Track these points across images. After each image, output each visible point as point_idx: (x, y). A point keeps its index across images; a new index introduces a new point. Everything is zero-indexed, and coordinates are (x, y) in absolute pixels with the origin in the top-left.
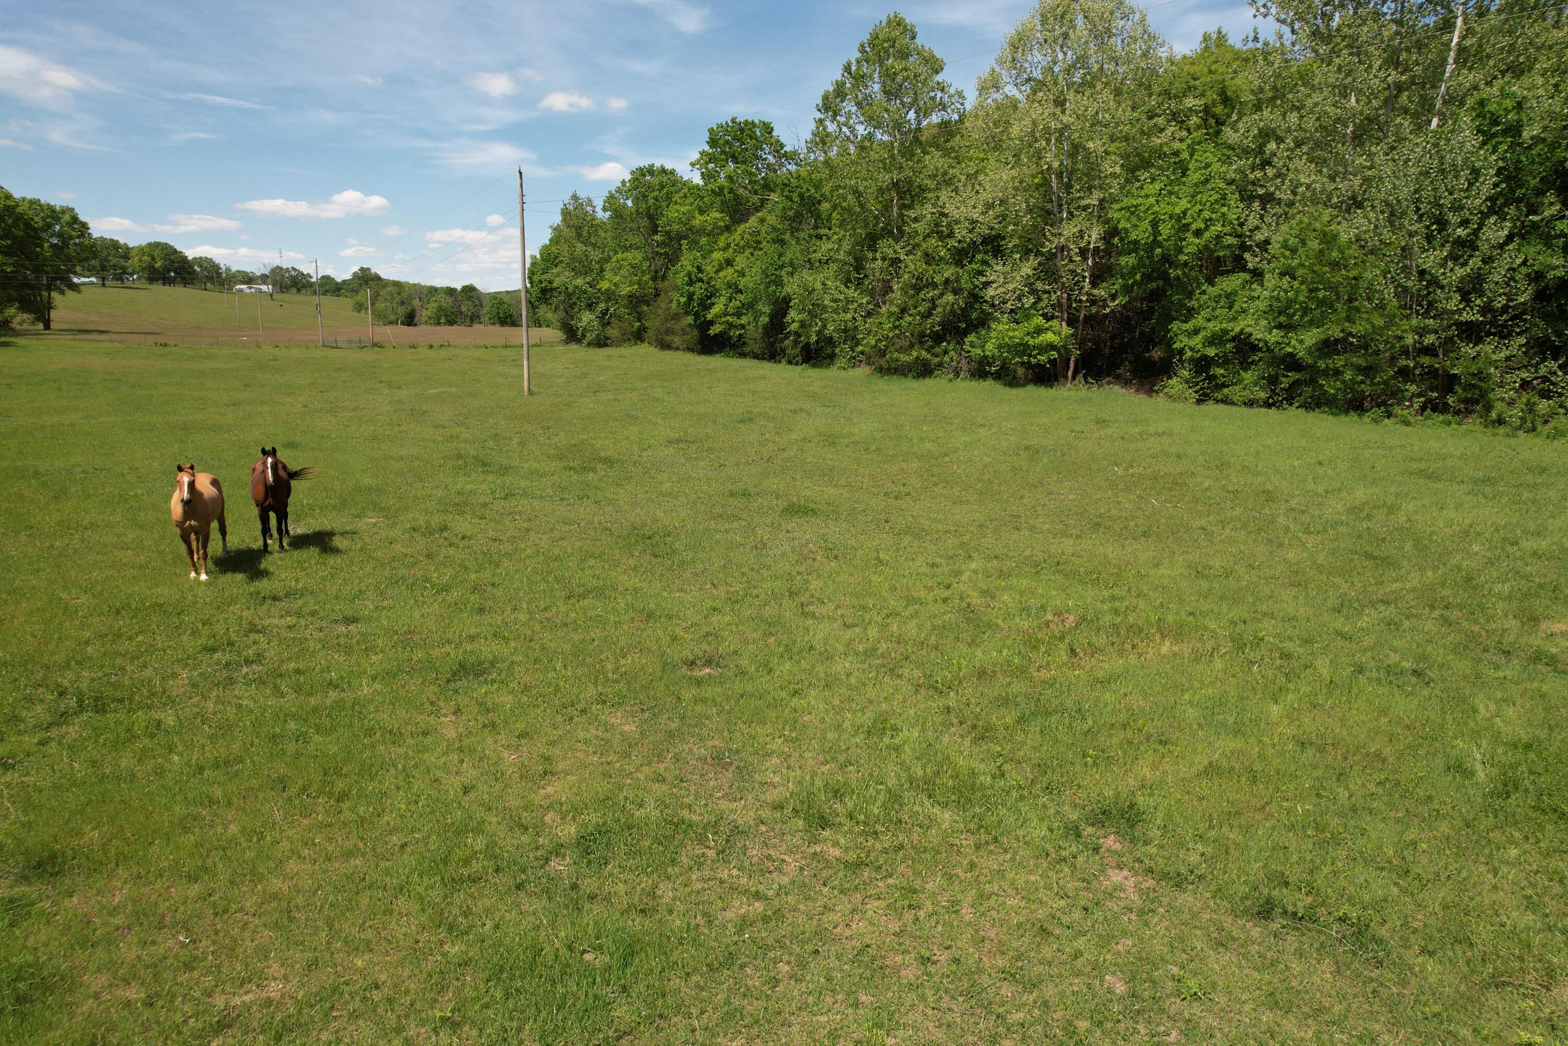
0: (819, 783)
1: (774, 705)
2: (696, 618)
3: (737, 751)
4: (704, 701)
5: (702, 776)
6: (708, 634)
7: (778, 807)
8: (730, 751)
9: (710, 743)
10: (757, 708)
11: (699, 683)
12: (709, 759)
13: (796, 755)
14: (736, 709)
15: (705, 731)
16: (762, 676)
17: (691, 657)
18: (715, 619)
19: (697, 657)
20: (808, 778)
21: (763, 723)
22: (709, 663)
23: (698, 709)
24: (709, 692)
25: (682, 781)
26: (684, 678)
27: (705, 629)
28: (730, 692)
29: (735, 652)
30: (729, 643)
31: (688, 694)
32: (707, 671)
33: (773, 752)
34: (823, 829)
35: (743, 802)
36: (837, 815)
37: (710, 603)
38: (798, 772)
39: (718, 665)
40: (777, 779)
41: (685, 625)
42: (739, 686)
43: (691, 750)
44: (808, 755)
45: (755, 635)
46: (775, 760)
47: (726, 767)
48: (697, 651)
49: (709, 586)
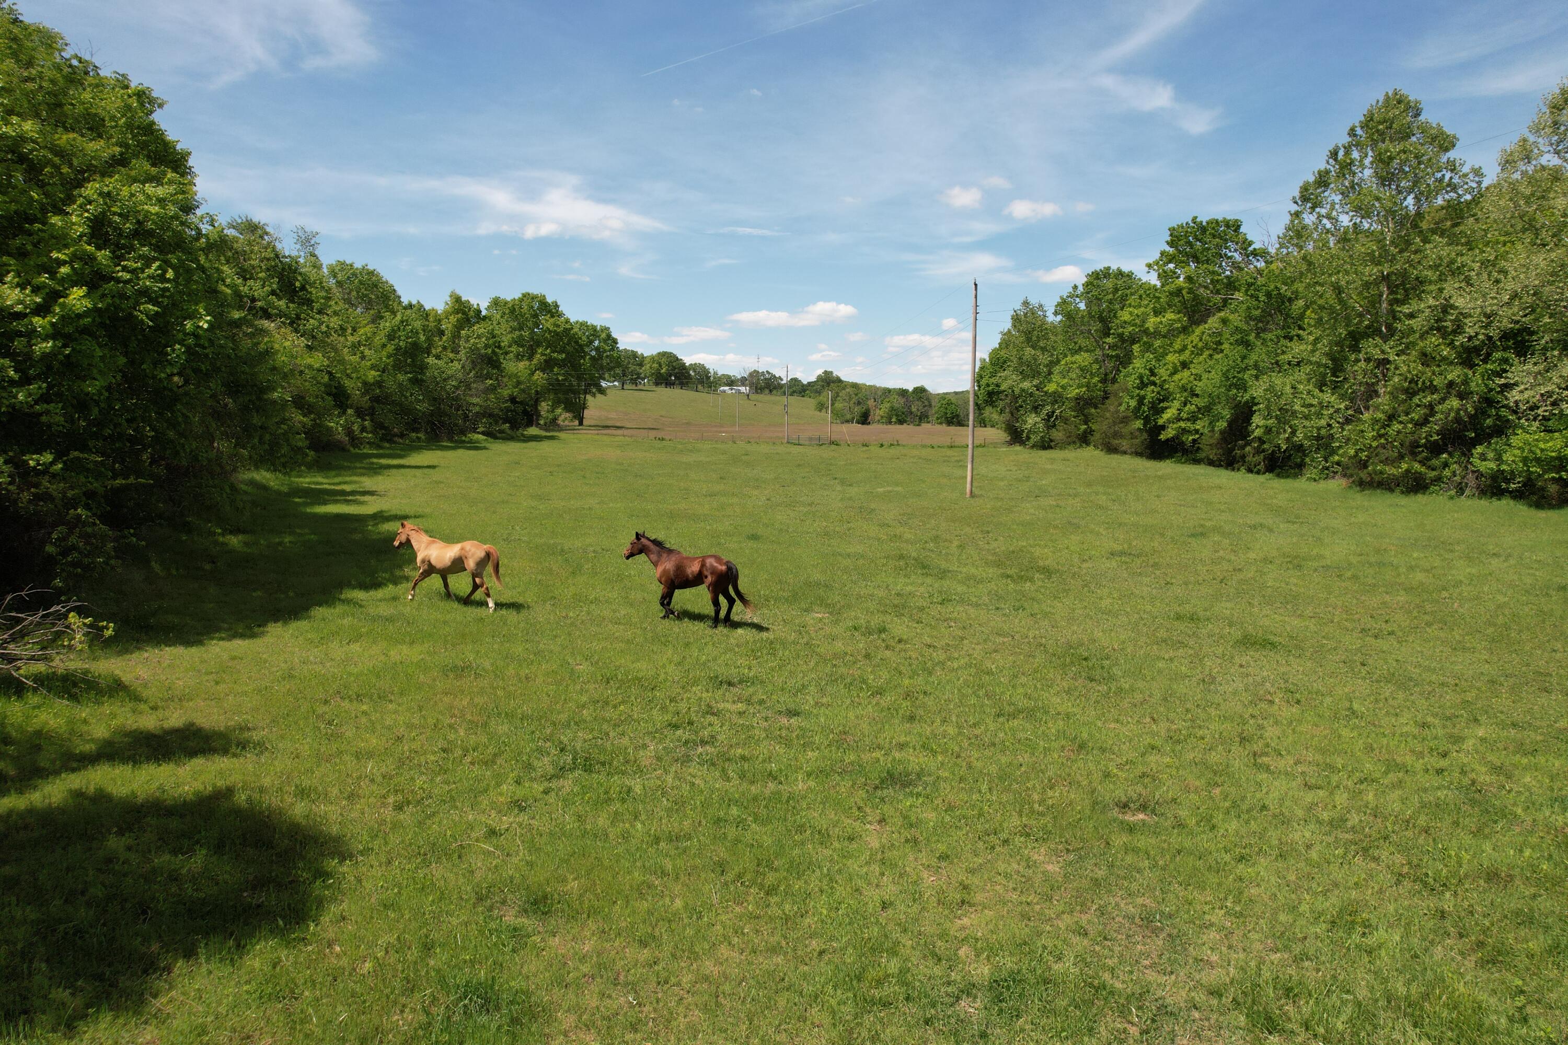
0: (1266, 974)
1: (1217, 869)
2: (1132, 755)
3: (1170, 916)
4: (1136, 850)
5: (1128, 936)
6: (1144, 775)
7: (1216, 993)
8: (1162, 913)
9: (1140, 901)
10: (1194, 868)
11: (1131, 829)
12: (1137, 920)
13: (1239, 933)
14: (1172, 866)
15: (1134, 886)
16: (1204, 832)
17: (1124, 799)
18: (1152, 758)
19: (1130, 800)
20: (1253, 964)
21: (1202, 887)
22: (1143, 808)
23: (1129, 859)
24: (1142, 841)
25: (1105, 939)
26: (1115, 821)
27: (1141, 769)
28: (1165, 846)
29: (1174, 800)
30: (1167, 789)
31: (1120, 839)
32: (1141, 816)
33: (1212, 925)
34: (1270, 1033)
35: (1173, 977)
36: (1289, 1019)
37: (1148, 740)
38: (1242, 956)
39: (1153, 812)
40: (1214, 958)
41: (1119, 761)
42: (1176, 839)
43: (1117, 905)
44: (1254, 936)
45: (1197, 783)
46: (1213, 935)
47: (1156, 931)
48: (1131, 792)
49: (1148, 720)
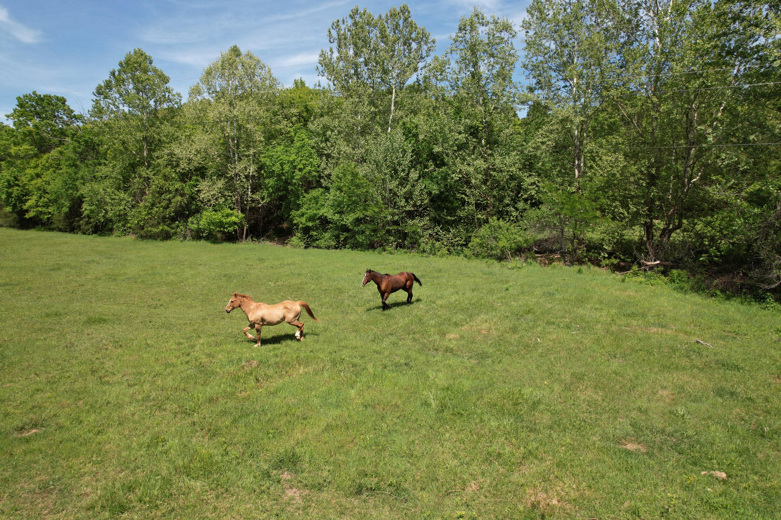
0: (118, 485)
1: (85, 443)
2: (23, 399)
3: (59, 479)
4: (32, 452)
5: (32, 503)
6: (33, 407)
7: (91, 508)
8: (54, 480)
9: (38, 479)
10: (72, 447)
11: (27, 441)
12: (37, 490)
13: (101, 471)
14: (57, 452)
15: (33, 472)
16: (76, 426)
17: (20, 425)
18: (38, 397)
19: (26, 424)
20: (110, 484)
21: (77, 456)
22: (35, 426)
23: (28, 458)
24: (35, 445)
25: (16, 510)
26: (15, 439)
27: (31, 404)
28: (52, 442)
29: (55, 415)
30: (50, 410)
31: (18, 451)
32: (34, 431)
33: (85, 474)
34: (122, 513)
35: (64, 512)
36: (132, 502)
37: (34, 387)
38: (104, 482)
39: (42, 426)
40: (89, 490)
41: (15, 404)
42: (58, 436)
43: (22, 487)
44: (110, 469)
45: (69, 402)
46: (87, 478)
47: (50, 492)
48: (25, 419)
49: (33, 376)
